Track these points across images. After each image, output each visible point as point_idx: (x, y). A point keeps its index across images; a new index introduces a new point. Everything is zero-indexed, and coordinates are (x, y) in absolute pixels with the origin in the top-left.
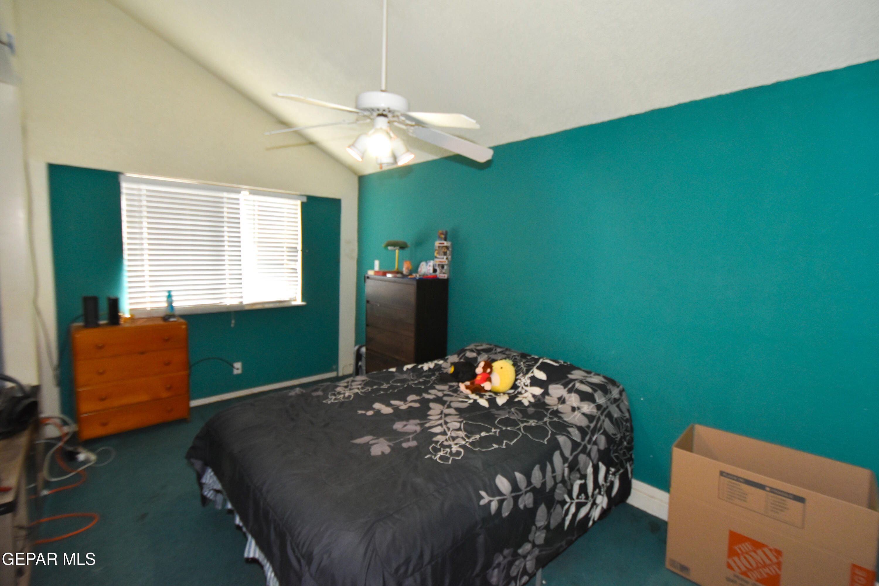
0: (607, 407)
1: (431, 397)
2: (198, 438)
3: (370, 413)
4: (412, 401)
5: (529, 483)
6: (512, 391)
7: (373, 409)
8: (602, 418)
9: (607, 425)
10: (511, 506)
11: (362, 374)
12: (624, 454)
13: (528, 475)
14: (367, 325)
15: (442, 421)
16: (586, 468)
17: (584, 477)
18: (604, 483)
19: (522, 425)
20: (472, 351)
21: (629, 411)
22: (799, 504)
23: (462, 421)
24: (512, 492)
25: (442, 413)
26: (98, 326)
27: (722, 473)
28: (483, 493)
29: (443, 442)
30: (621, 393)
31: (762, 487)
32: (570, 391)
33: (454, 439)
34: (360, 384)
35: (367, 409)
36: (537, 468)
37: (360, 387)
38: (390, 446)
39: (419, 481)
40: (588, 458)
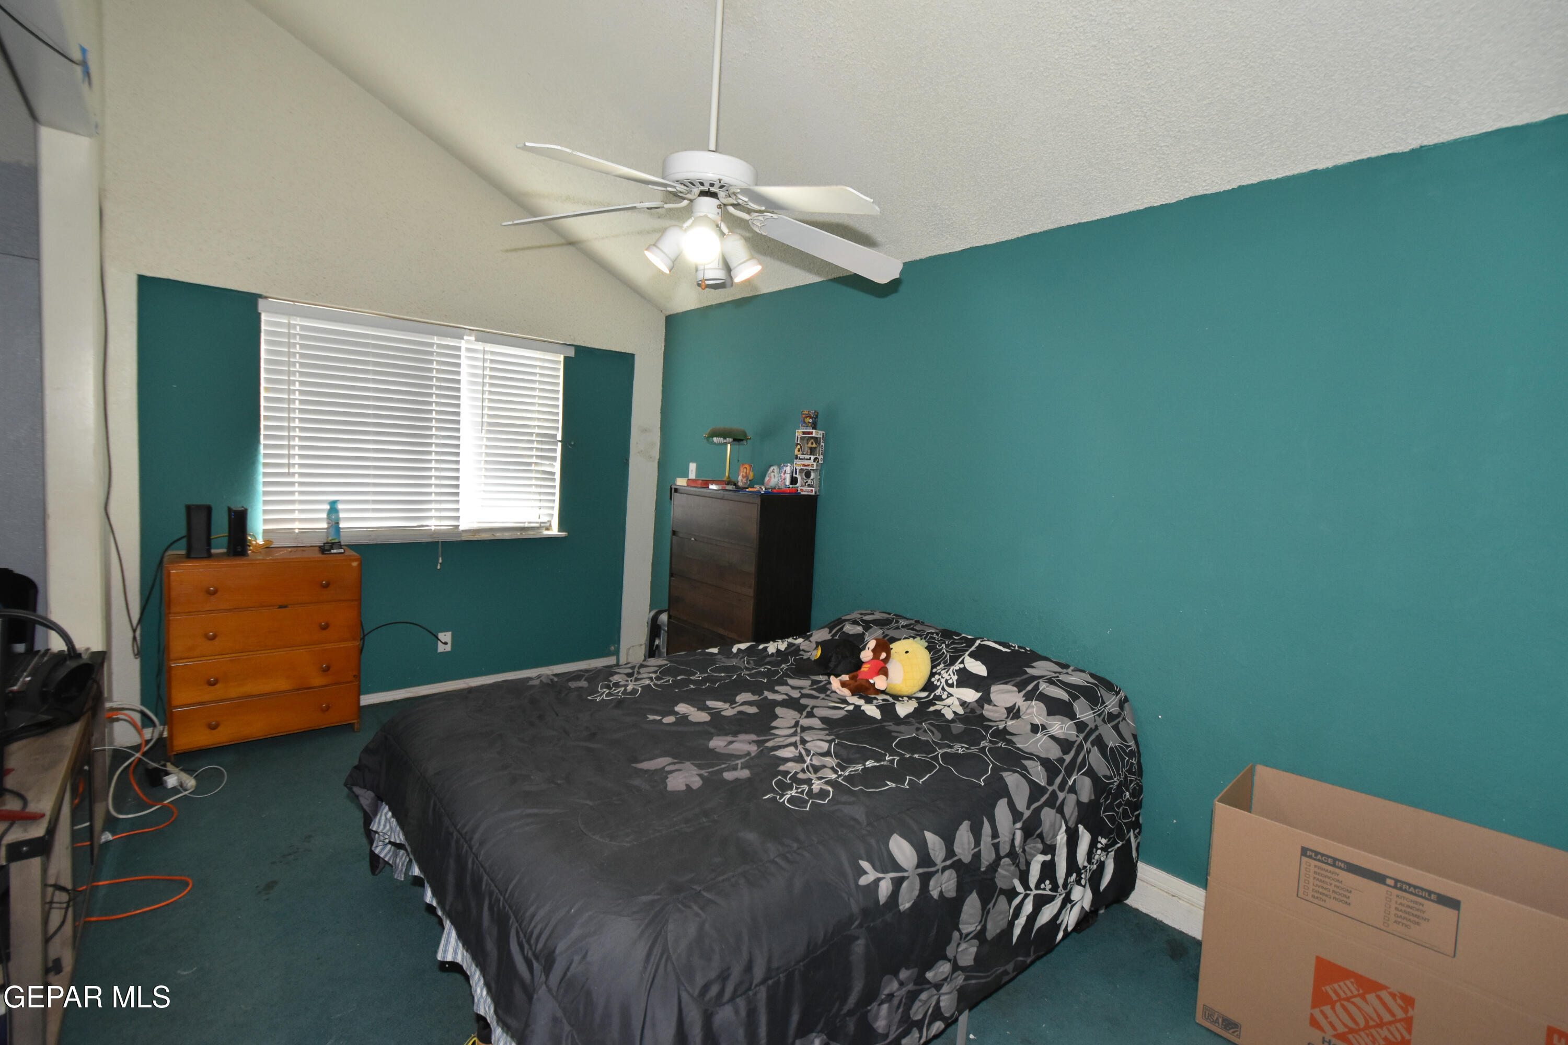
0: (1096, 727)
1: (779, 697)
2: (367, 750)
3: (670, 719)
4: (744, 703)
5: (950, 853)
6: (924, 694)
7: (676, 713)
8: (1087, 746)
9: (1096, 759)
10: (916, 893)
11: (660, 656)
12: (1125, 815)
13: (949, 841)
14: (672, 575)
15: (797, 738)
16: (1055, 835)
17: (1050, 849)
18: (1086, 864)
19: (940, 752)
20: (855, 622)
21: (1135, 737)
22: (1447, 913)
23: (833, 740)
24: (918, 866)
25: (797, 724)
26: (209, 556)
27: (1304, 851)
28: (865, 865)
29: (796, 773)
30: (1122, 704)
31: (1379, 878)
32: (1028, 697)
33: (816, 769)
34: (655, 672)
35: (664, 715)
36: (965, 826)
37: (654, 676)
38: (700, 775)
39: (751, 836)
40: (1059, 816)
